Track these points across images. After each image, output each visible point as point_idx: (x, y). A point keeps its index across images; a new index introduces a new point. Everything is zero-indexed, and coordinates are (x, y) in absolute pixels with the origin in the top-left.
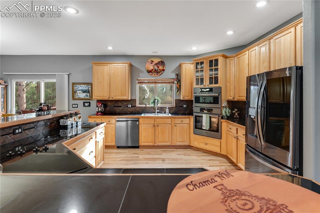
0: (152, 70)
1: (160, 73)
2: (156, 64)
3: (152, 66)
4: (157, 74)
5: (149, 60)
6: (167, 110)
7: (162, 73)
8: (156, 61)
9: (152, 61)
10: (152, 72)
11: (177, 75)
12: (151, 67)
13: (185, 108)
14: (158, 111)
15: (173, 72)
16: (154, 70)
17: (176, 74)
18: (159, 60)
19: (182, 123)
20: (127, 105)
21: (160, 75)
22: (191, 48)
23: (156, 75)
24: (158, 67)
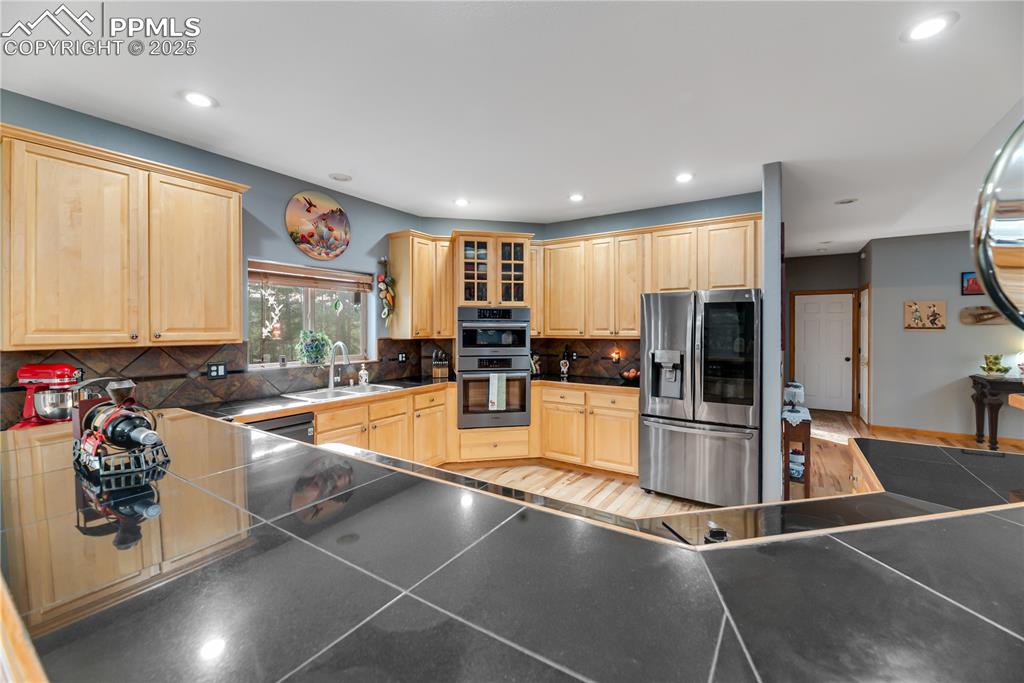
0: (312, 236)
1: (338, 251)
2: (324, 217)
3: (309, 221)
4: (327, 254)
5: (300, 197)
6: (364, 374)
7: (342, 252)
8: (325, 206)
9: (311, 204)
10: (309, 243)
11: (384, 265)
12: (306, 226)
13: (403, 361)
14: (338, 379)
15: (371, 253)
16: (316, 237)
17: (380, 263)
18: (335, 206)
19: (433, 404)
20: (205, 370)
21: (337, 256)
22: (454, 201)
23: (323, 254)
24: (331, 230)
